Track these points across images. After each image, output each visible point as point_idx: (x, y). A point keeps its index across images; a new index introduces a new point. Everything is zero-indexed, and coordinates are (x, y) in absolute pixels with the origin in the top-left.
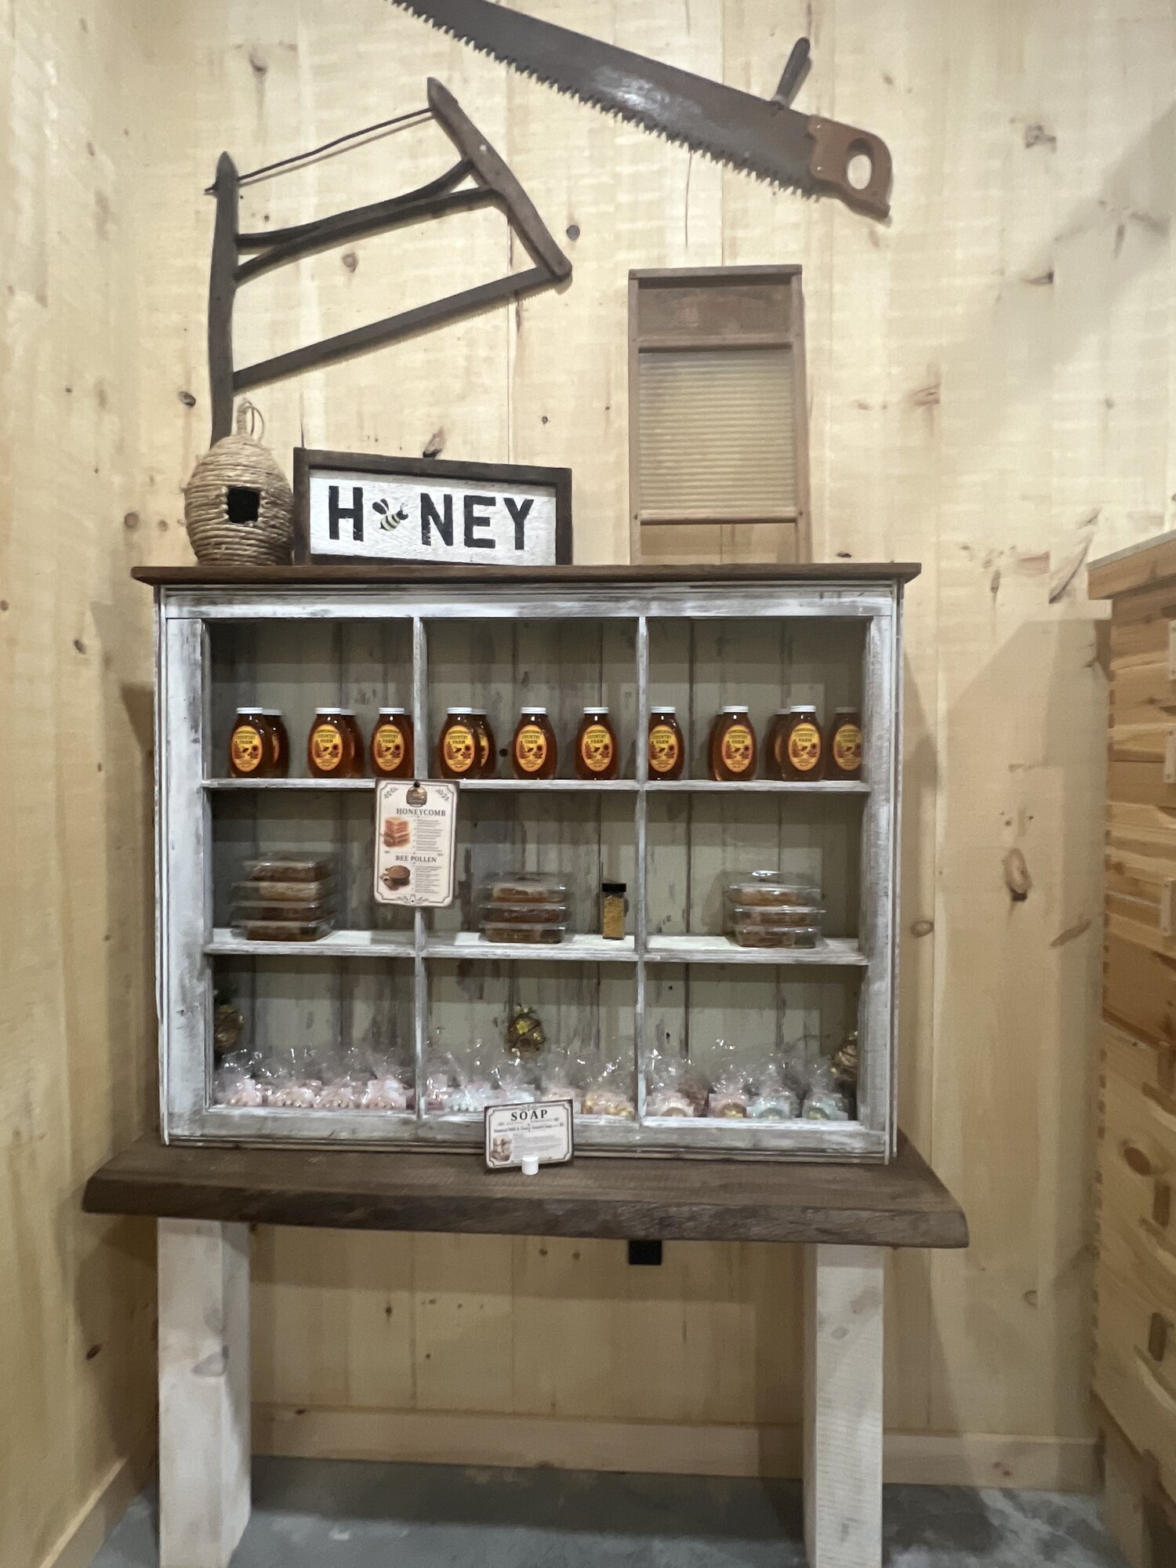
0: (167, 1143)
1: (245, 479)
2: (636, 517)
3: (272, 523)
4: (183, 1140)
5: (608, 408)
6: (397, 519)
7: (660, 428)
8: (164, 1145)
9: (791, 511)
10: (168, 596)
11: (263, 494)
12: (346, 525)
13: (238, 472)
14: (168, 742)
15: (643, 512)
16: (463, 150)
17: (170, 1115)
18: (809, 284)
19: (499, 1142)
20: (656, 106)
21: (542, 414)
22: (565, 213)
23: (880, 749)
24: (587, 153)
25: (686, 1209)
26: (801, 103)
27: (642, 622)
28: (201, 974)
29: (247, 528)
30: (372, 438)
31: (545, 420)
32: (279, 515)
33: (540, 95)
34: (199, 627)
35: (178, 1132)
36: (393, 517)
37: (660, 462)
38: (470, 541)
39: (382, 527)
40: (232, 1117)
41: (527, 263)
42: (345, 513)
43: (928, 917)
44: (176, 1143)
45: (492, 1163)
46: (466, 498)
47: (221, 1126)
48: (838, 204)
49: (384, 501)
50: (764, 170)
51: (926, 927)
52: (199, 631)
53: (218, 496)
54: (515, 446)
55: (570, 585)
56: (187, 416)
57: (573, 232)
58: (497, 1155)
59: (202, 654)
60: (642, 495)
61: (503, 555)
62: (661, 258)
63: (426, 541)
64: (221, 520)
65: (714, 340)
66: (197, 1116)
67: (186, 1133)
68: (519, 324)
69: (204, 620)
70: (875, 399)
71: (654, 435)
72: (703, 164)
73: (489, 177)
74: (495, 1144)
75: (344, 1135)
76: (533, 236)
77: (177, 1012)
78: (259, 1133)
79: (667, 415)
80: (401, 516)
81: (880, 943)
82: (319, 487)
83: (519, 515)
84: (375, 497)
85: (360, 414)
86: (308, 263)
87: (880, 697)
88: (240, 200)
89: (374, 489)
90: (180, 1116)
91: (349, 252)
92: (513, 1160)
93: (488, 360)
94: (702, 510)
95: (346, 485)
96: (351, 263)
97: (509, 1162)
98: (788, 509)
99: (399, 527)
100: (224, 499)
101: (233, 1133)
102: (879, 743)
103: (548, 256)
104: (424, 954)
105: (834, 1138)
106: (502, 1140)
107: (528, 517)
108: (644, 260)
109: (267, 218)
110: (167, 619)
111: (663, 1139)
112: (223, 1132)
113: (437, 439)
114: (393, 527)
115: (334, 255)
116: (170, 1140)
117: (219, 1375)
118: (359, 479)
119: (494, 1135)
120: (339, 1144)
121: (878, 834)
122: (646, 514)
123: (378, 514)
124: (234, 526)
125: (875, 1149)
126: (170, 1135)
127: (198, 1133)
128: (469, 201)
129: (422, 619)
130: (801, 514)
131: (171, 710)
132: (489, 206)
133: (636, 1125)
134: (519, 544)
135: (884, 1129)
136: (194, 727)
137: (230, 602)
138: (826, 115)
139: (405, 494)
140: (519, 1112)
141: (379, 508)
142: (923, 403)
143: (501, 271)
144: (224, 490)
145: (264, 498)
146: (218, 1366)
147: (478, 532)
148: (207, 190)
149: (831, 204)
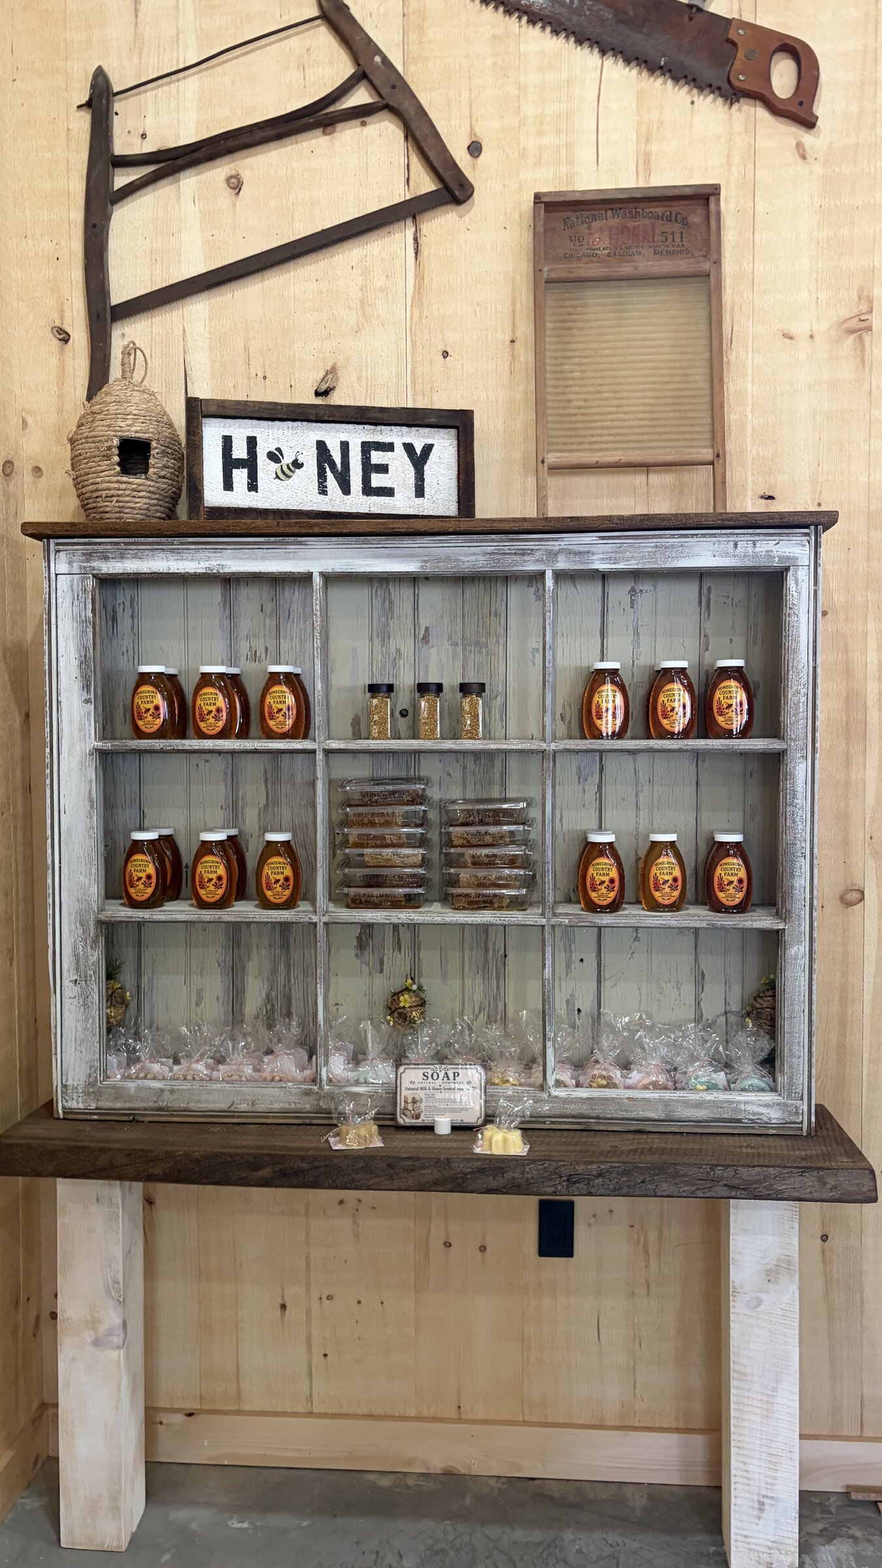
0: (61, 1117)
1: (136, 430)
2: (543, 462)
3: (163, 473)
4: (78, 1113)
5: (513, 341)
6: (293, 469)
7: (568, 365)
8: (58, 1119)
9: (708, 454)
10: (58, 551)
11: (154, 444)
12: (240, 476)
13: (129, 422)
14: (58, 702)
15: (550, 455)
16: (356, 60)
17: (65, 1086)
18: (728, 204)
19: (410, 1100)
20: (564, 10)
21: (441, 348)
22: (465, 129)
23: (797, 705)
24: (489, 62)
25: (595, 1166)
27: (549, 575)
28: (95, 941)
29: (136, 480)
30: (260, 375)
31: (445, 354)
32: (170, 464)
34: (90, 583)
35: (73, 1104)
36: (288, 466)
37: (570, 401)
38: (368, 490)
39: (278, 477)
40: (128, 1089)
41: (426, 184)
42: (240, 463)
43: (859, 885)
44: (71, 1116)
45: (402, 1120)
46: (364, 444)
47: (117, 1098)
48: (762, 113)
49: (279, 449)
50: (678, 74)
51: (855, 896)
52: (90, 588)
53: (109, 448)
54: (414, 383)
55: (475, 537)
56: (62, 353)
57: (475, 149)
58: (408, 1113)
59: (93, 611)
60: (549, 437)
61: (403, 503)
62: (570, 177)
63: (323, 491)
64: (112, 472)
65: (627, 269)
66: (92, 1088)
67: (81, 1106)
68: (417, 252)
69: (95, 576)
70: (800, 328)
71: (561, 372)
72: (619, 74)
73: (385, 91)
74: (406, 1102)
75: (243, 1107)
76: (432, 155)
77: (71, 981)
78: (156, 1105)
79: (576, 350)
80: (297, 465)
81: (797, 906)
82: (213, 432)
83: (419, 459)
84: (270, 445)
85: (247, 349)
86: (190, 182)
87: (796, 651)
88: (115, 117)
89: (270, 436)
90: (75, 1088)
91: (233, 173)
92: (423, 1120)
93: (384, 289)
94: (615, 453)
95: (240, 431)
96: (235, 184)
97: (420, 1121)
98: (704, 451)
99: (294, 477)
100: (116, 451)
101: (128, 1105)
102: (795, 699)
103: (447, 177)
104: (325, 919)
105: (749, 1108)
106: (414, 1098)
107: (428, 462)
108: (550, 183)
109: (144, 136)
110: (56, 575)
111: (572, 1109)
112: (118, 1105)
113: (330, 376)
114: (289, 477)
115: (217, 173)
116: (64, 1112)
117: (118, 1348)
118: (253, 426)
119: (405, 1093)
120: (238, 1117)
121: (794, 792)
122: (552, 458)
123: (272, 463)
124: (125, 479)
125: (792, 1119)
126: (64, 1108)
127: (93, 1106)
128: (362, 113)
129: (322, 574)
130: (718, 456)
131: (61, 669)
132: (383, 121)
133: (545, 1096)
134: (420, 492)
135: (802, 1099)
136: (86, 687)
137: (122, 557)
138: (748, 18)
139: (300, 442)
140: (430, 1072)
141: (274, 457)
142: (852, 331)
143: (398, 194)
144: (116, 442)
145: (156, 448)
146: (117, 1340)
147: (377, 480)
148: (79, 107)
149: (754, 113)
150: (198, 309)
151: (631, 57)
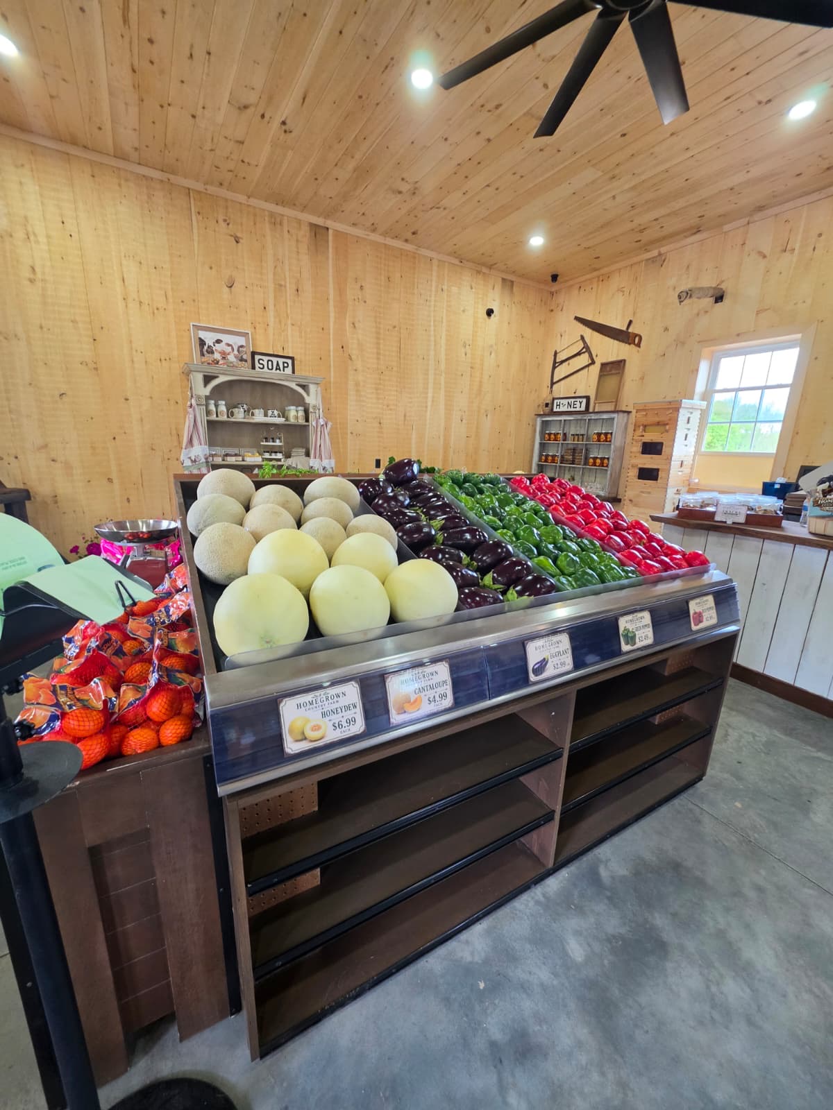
2: (597, 403)
5: (595, 385)
10: (539, 416)
12: (558, 407)
16: (584, 345)
18: (627, 361)
22: (596, 353)
24: (600, 342)
26: (630, 330)
30: (562, 394)
33: (596, 334)
36: (564, 405)
37: (602, 393)
38: (574, 408)
39: (563, 407)
41: (590, 362)
42: (558, 405)
46: (574, 401)
49: (563, 403)
50: (623, 341)
54: (582, 393)
55: (586, 414)
57: (596, 356)
59: (541, 425)
61: (578, 409)
62: (606, 360)
63: (568, 408)
65: (611, 373)
68: (587, 372)
70: (634, 379)
72: (616, 342)
73: (587, 348)
76: (591, 357)
82: (555, 401)
83: (581, 403)
85: (561, 391)
86: (564, 364)
88: (557, 356)
89: (562, 401)
91: (569, 362)
95: (558, 401)
96: (569, 364)
99: (565, 407)
103: (592, 361)
108: (604, 361)
109: (560, 358)
110: (539, 419)
113: (570, 393)
115: (567, 363)
118: (560, 400)
123: (562, 405)
128: (584, 352)
129: (567, 419)
130: (619, 402)
132: (586, 353)
134: (581, 408)
137: (544, 418)
138: (633, 331)
139: (565, 402)
142: (642, 379)
143: (587, 364)
147: (575, 406)
149: (632, 346)
150: (563, 382)
151: (617, 340)
